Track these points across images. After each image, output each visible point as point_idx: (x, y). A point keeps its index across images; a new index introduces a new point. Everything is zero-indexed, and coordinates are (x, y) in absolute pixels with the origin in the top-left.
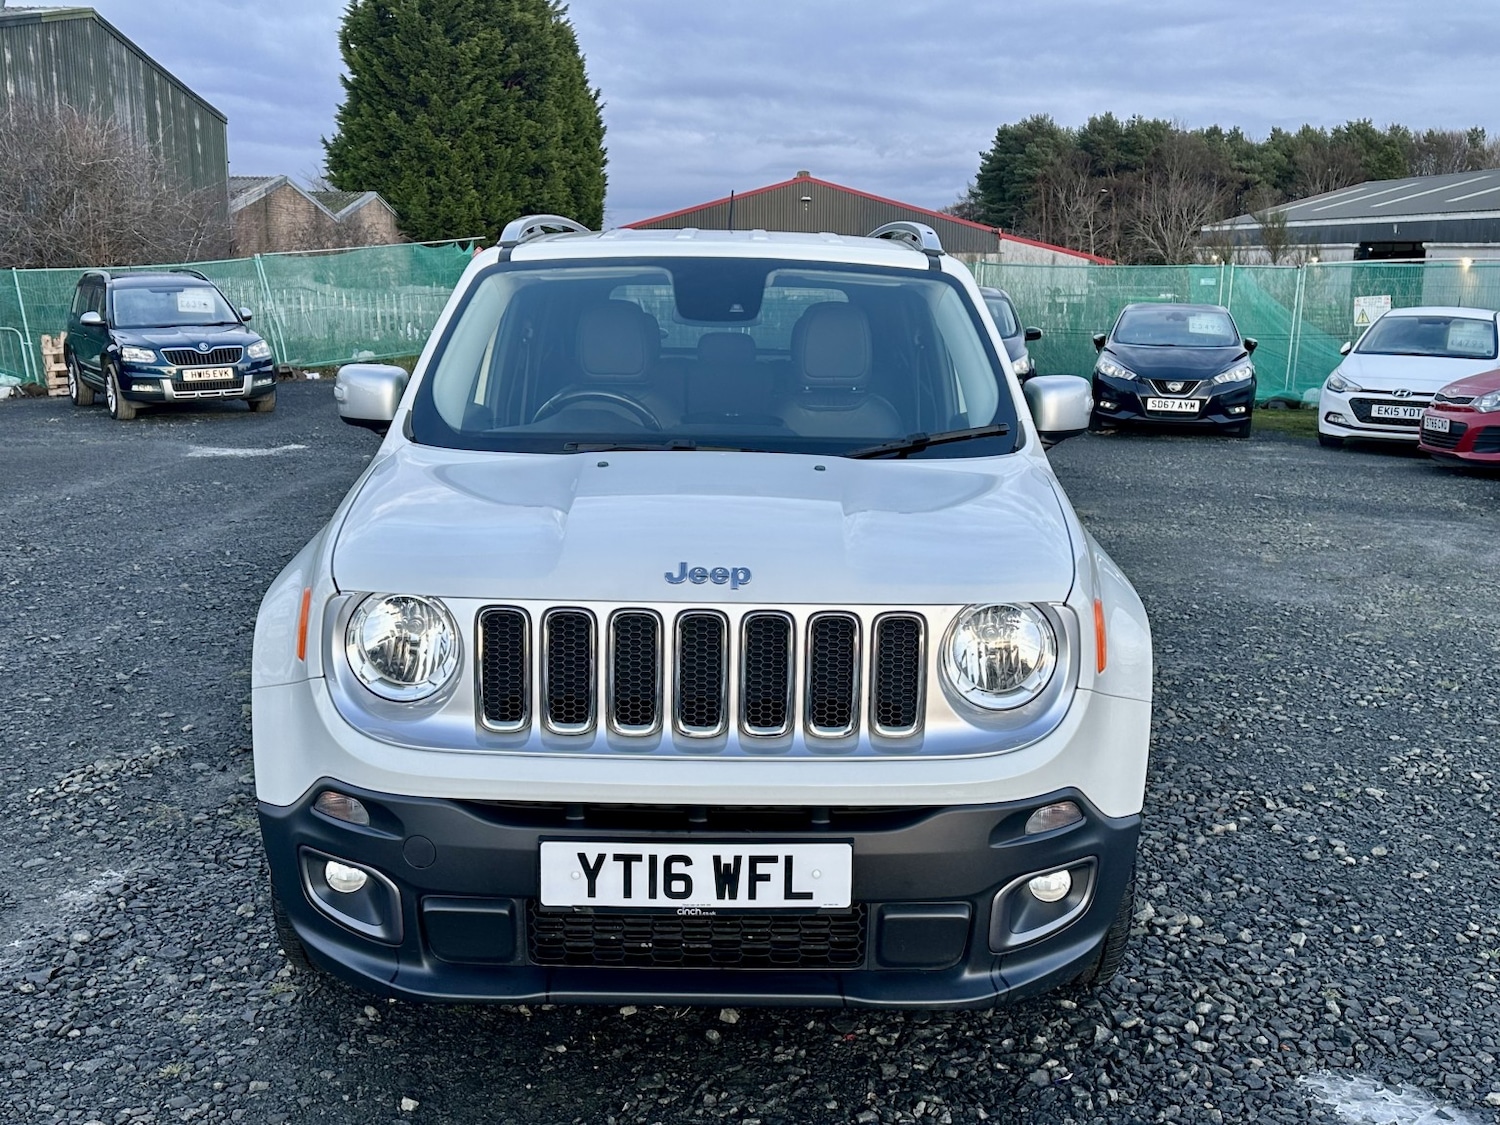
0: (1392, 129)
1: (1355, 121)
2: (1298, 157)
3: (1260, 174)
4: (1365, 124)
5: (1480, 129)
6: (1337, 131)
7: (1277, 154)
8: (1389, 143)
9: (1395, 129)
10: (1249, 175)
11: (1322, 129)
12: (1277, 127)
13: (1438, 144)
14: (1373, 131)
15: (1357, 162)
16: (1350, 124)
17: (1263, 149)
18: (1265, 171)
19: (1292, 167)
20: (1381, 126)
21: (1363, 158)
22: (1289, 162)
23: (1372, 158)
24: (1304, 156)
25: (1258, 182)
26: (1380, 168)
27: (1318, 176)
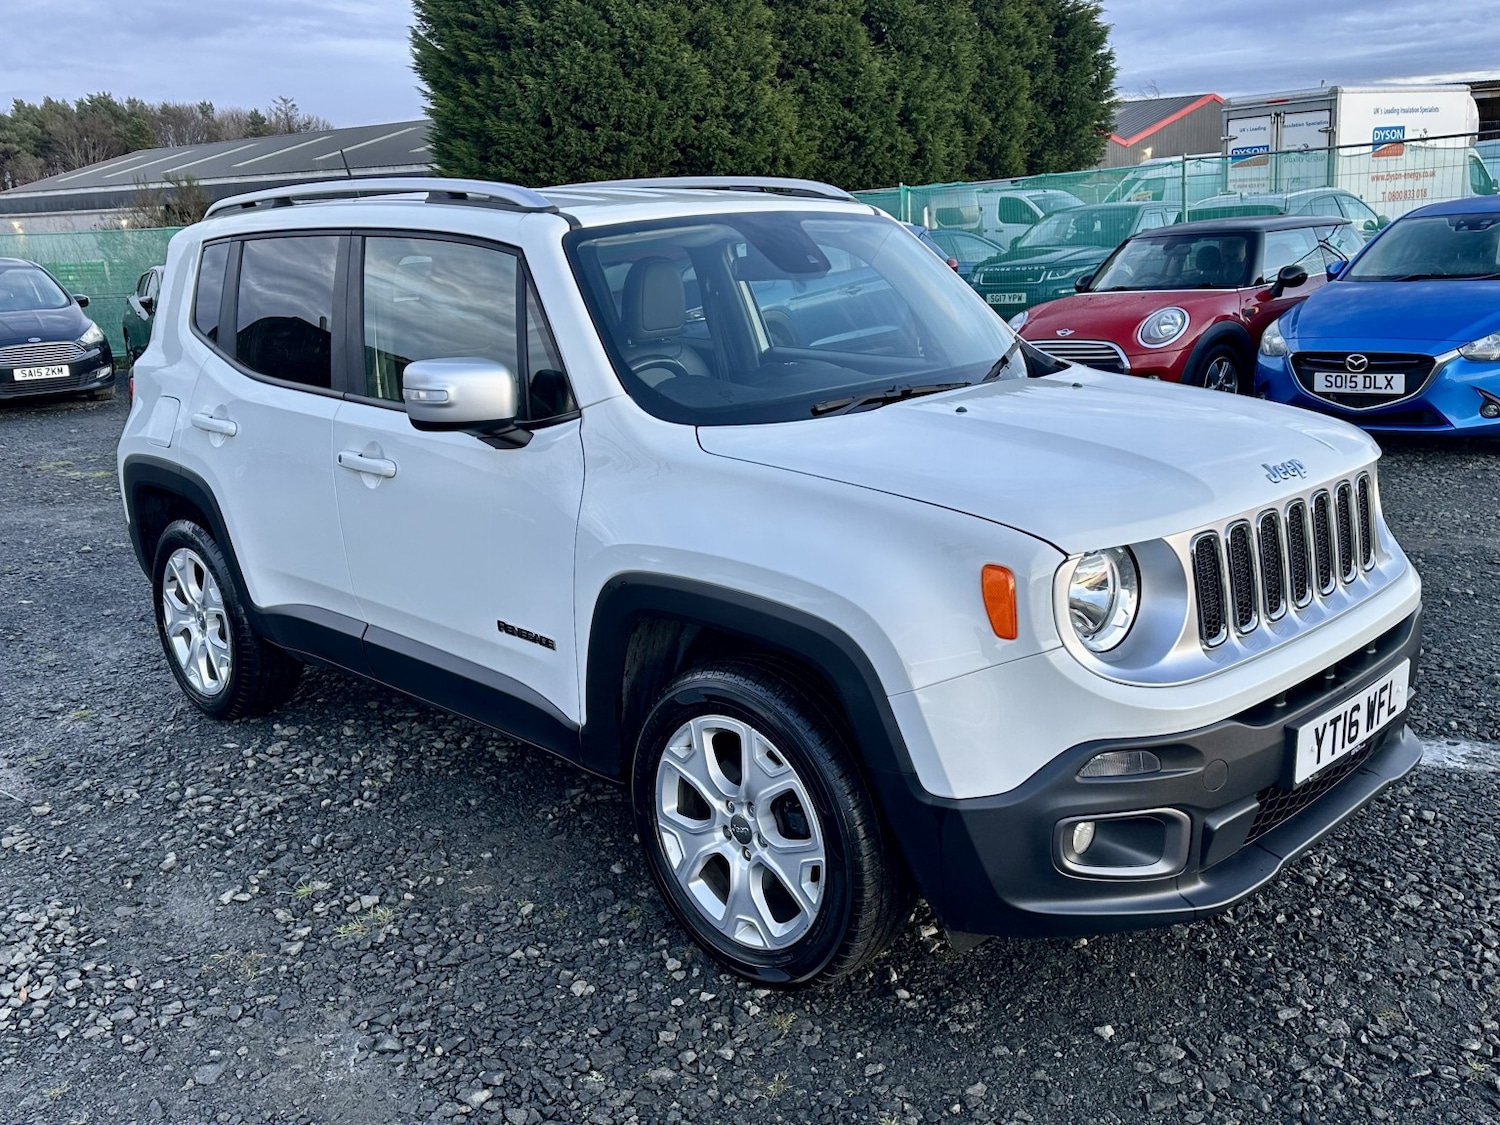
0: (129, 102)
1: (95, 94)
2: (50, 127)
3: (18, 144)
4: (105, 97)
5: (208, 103)
6: (80, 104)
7: (30, 125)
8: (132, 115)
9: (132, 103)
10: (8, 145)
11: (64, 101)
12: (18, 98)
13: (174, 116)
14: (115, 104)
15: (107, 132)
16: (91, 96)
17: (14, 121)
18: (22, 141)
19: (46, 136)
20: (120, 98)
21: (113, 128)
22: (43, 133)
23: (122, 128)
24: (55, 126)
25: (18, 152)
26: (133, 138)
27: (75, 144)
